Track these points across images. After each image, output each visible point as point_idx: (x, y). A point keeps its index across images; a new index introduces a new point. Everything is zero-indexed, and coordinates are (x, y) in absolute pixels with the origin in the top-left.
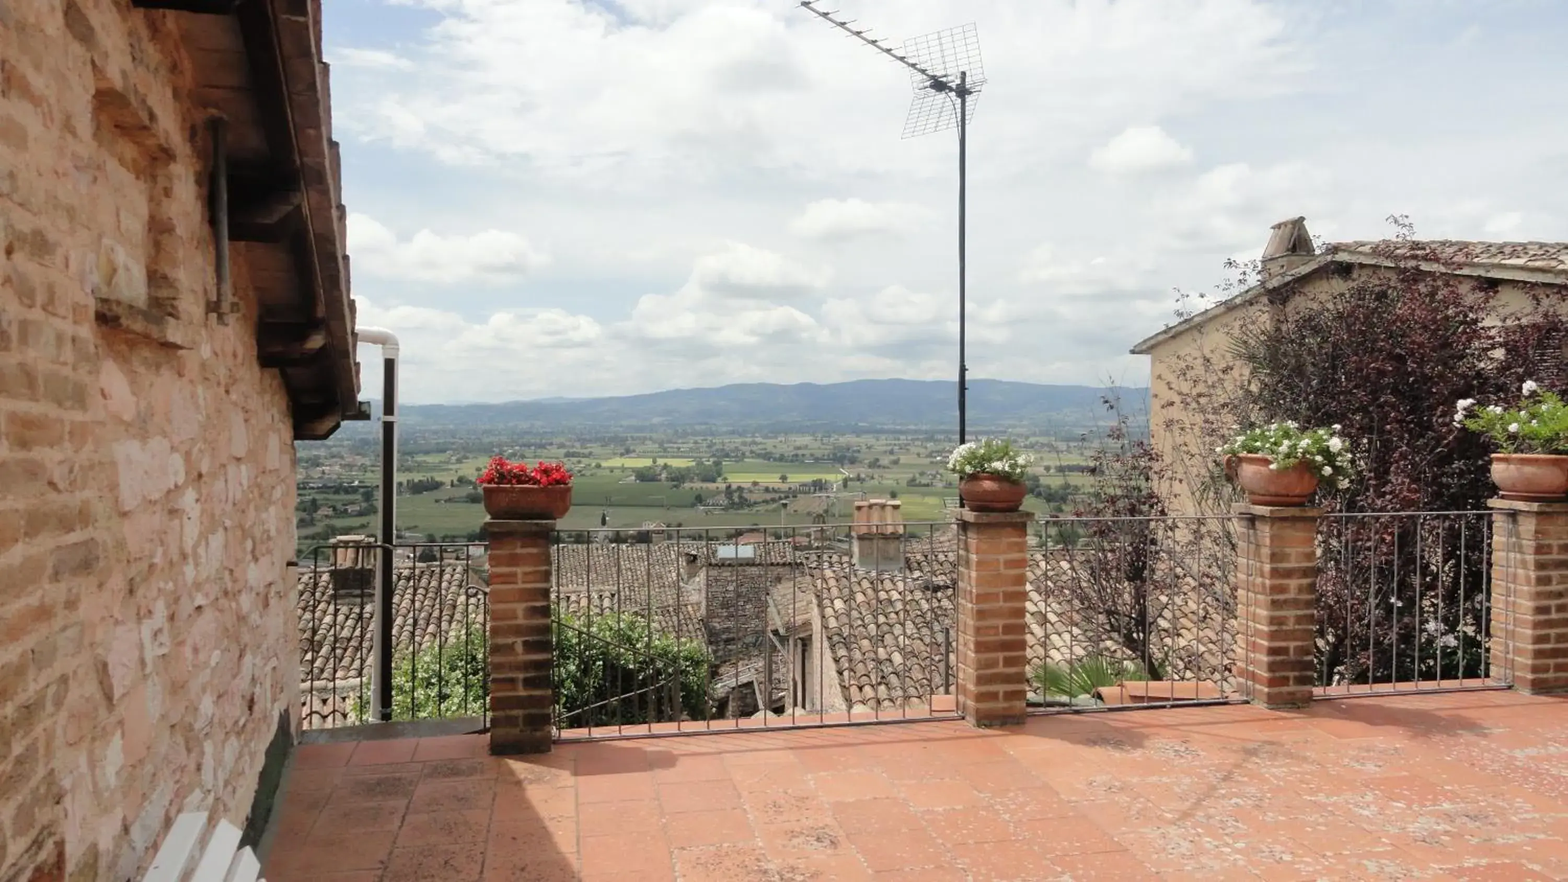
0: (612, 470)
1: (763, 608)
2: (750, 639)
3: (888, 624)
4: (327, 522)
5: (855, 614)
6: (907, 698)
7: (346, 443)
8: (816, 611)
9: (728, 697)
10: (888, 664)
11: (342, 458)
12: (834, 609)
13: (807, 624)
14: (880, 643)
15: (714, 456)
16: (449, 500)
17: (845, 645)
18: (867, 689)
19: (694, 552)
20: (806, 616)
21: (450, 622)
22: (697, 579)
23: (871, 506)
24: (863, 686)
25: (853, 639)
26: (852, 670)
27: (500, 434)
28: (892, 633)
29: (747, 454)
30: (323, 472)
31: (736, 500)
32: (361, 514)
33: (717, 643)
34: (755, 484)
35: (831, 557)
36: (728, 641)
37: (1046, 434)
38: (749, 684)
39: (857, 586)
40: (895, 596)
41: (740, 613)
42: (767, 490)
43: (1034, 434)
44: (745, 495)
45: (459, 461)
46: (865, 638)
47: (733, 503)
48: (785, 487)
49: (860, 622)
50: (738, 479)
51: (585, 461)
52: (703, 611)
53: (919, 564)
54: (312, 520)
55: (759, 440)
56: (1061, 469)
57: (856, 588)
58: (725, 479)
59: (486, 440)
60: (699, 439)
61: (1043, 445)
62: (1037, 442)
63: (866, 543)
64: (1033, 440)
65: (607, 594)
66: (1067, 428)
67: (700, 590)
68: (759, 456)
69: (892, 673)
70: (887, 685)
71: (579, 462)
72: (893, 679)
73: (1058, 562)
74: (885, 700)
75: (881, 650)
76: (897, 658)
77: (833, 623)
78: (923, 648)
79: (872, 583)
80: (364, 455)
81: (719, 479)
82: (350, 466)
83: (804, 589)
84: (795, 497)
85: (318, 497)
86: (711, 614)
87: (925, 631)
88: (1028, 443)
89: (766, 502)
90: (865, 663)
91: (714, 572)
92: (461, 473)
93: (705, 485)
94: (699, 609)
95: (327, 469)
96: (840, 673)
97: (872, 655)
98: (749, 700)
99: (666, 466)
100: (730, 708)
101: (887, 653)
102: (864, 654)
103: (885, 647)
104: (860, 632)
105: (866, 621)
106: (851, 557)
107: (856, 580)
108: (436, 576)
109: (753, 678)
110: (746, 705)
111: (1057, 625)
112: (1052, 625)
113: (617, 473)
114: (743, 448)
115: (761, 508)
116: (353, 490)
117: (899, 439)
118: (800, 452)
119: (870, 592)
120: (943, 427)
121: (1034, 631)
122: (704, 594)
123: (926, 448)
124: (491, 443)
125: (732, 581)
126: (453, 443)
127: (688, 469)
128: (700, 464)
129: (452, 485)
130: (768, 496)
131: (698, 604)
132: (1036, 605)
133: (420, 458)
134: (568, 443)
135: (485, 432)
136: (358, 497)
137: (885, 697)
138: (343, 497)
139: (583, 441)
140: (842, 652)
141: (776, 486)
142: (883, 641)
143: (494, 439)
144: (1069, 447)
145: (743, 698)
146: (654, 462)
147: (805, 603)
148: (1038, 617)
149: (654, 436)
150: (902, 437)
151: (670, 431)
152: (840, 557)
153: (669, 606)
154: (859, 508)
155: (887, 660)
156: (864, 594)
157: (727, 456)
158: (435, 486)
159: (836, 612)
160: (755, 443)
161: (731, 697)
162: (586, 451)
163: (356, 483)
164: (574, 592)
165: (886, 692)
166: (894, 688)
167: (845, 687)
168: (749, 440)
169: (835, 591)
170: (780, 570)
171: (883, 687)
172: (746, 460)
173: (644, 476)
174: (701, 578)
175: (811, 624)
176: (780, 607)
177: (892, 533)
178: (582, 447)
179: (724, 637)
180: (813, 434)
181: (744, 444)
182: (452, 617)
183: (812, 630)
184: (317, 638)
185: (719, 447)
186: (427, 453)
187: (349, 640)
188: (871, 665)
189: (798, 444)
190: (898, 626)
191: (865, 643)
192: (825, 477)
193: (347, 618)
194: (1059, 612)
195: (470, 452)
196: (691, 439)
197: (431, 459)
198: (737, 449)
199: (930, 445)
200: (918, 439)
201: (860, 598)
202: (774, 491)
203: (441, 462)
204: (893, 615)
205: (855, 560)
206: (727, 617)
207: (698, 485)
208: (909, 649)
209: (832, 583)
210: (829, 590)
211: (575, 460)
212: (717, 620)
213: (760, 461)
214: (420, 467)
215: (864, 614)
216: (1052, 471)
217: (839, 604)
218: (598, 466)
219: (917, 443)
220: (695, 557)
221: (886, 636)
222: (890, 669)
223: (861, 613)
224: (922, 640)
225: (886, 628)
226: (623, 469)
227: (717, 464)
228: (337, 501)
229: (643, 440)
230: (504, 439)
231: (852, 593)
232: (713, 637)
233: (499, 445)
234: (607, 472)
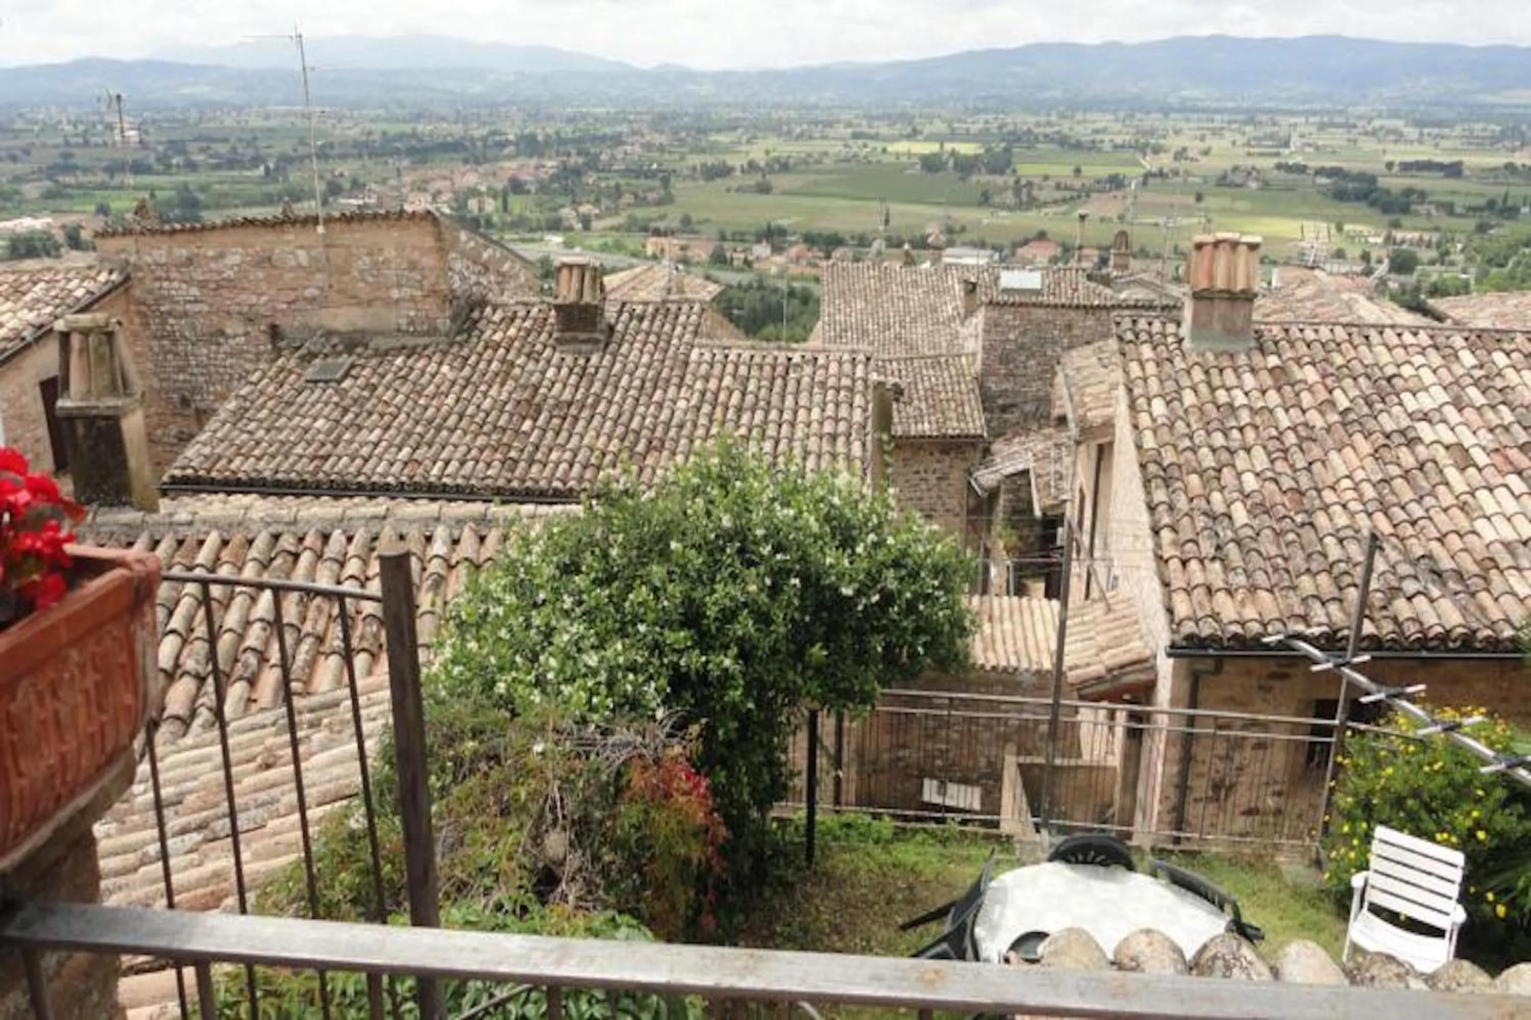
0: (898, 155)
1: (1048, 373)
2: (1029, 408)
3: (1228, 449)
4: (629, 212)
5: (1180, 426)
6: (1253, 589)
7: (645, 117)
8: (1122, 408)
9: (999, 487)
10: (1226, 521)
11: (642, 135)
12: (1151, 414)
13: (1108, 425)
14: (1215, 484)
15: (1003, 140)
16: (739, 190)
17: (1164, 479)
18: (1194, 565)
19: (973, 280)
20: (1110, 411)
21: (679, 387)
22: (974, 320)
23: (1217, 244)
24: (1188, 560)
25: (1176, 474)
26: (1174, 530)
27: (789, 108)
28: (1233, 466)
29: (1041, 138)
30: (626, 153)
31: (1024, 198)
32: (659, 203)
33: (991, 411)
34: (1046, 178)
35: (1150, 324)
36: (1004, 409)
37: (1394, 114)
38: (1025, 473)
39: (1186, 376)
40: (1240, 399)
41: (1021, 371)
42: (1058, 187)
43: (1380, 116)
44: (1035, 192)
45: (749, 142)
46: (1194, 471)
47: (1021, 203)
48: (1077, 184)
49: (1187, 443)
50: (1027, 170)
51: (872, 144)
52: (978, 366)
53: (1276, 343)
54: (617, 207)
55: (1054, 118)
56: (1406, 167)
57: (1185, 381)
58: (1014, 171)
59: (775, 115)
60: (990, 117)
61: (1389, 132)
62: (1382, 128)
63: (1204, 304)
64: (1377, 123)
65: (861, 357)
66: (1422, 108)
67: (976, 336)
68: (1052, 141)
69: (1232, 540)
70: (1222, 560)
71: (865, 146)
72: (1232, 550)
73: (1489, 353)
74: (1218, 590)
75: (1216, 497)
76: (1240, 513)
77: (1149, 441)
78: (1278, 498)
79: (1207, 372)
80: (662, 132)
81: (1008, 171)
82: (648, 146)
83: (1106, 361)
84: (1088, 196)
85: (622, 182)
86: (987, 371)
87: (1280, 466)
88: (1369, 128)
89: (1056, 202)
90: (1192, 518)
91: (995, 314)
92: (751, 156)
93: (991, 178)
94: (974, 361)
95: (629, 148)
96: (1156, 532)
97: (1202, 504)
98: (1023, 495)
99: (953, 153)
100: (1001, 502)
101: (1225, 501)
102: (1191, 500)
103: (1222, 489)
104: (1188, 461)
105: (1197, 441)
106: (1179, 324)
107: (1183, 366)
108: (671, 317)
109: (1031, 465)
110: (1019, 500)
111: (1489, 472)
112: (1480, 470)
113: (904, 159)
114: (1036, 131)
115: (1051, 210)
116: (650, 175)
117: (1212, 121)
118: (1098, 137)
119: (1203, 389)
120: (1268, 105)
121: (1451, 480)
122: (980, 343)
123: (1244, 134)
124: (780, 119)
125: (1015, 327)
126: (745, 119)
127: (976, 157)
128: (988, 150)
129: (743, 171)
130: (1058, 195)
131: (974, 354)
132: (1452, 429)
133: (714, 137)
134: (855, 121)
135: (777, 106)
136: (656, 183)
137: (1221, 585)
138: (642, 182)
139: (870, 118)
140: (1160, 495)
141: (1069, 182)
142: (1219, 479)
143: (781, 114)
144: (1421, 134)
145: (1016, 491)
146: (942, 146)
147: (1105, 387)
148: (1458, 454)
149: (944, 113)
150: (1217, 117)
151: (960, 107)
152: (1164, 324)
153: (940, 355)
154: (1199, 246)
155: (1224, 514)
156: (1195, 392)
157: (1019, 139)
158: (725, 171)
159: (1154, 420)
160: (1049, 124)
161: (1003, 487)
162: (873, 131)
163: (655, 166)
164: (824, 351)
165: (1222, 576)
166: (1234, 569)
167: (1161, 557)
168: (1043, 119)
169: (1154, 384)
170: (1072, 314)
171: (1217, 565)
172: (1039, 146)
173: (931, 164)
174: (979, 319)
175: (1113, 426)
176: (1073, 390)
177: (1243, 291)
178: (870, 127)
179: (1000, 402)
180: (1115, 112)
181: (1038, 125)
182: (682, 378)
183: (1113, 434)
184: (537, 399)
185: (1011, 128)
186: (719, 131)
187: (570, 404)
188: (1201, 521)
189: (1099, 125)
190: (1242, 453)
191: (1194, 480)
192: (1121, 170)
193: (571, 371)
194: (1492, 446)
195: (760, 130)
196: (983, 117)
197: (723, 138)
198: (1029, 131)
199: (1249, 129)
200: (1235, 122)
201: (1189, 398)
202: (1067, 188)
203: (732, 142)
204: (1235, 434)
205: (1185, 331)
206: (1005, 376)
207: (985, 178)
208: (1258, 498)
209: (1151, 368)
210: (1145, 380)
211: (860, 142)
212: (994, 379)
213: (1053, 146)
214: (713, 148)
215: (1194, 427)
216: (1396, 169)
217: (1159, 407)
218: (884, 150)
219: (1234, 126)
220: (974, 285)
221: (1225, 470)
222: (1230, 534)
223: (1188, 425)
224: (1276, 482)
225: (1225, 456)
226: (909, 155)
227: (1007, 150)
228: (638, 186)
229: (930, 118)
230: (793, 114)
231: (1179, 389)
232: (987, 400)
233: (788, 123)
234: (892, 159)
